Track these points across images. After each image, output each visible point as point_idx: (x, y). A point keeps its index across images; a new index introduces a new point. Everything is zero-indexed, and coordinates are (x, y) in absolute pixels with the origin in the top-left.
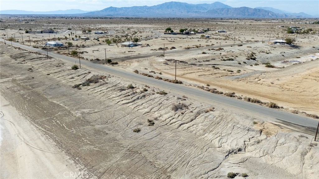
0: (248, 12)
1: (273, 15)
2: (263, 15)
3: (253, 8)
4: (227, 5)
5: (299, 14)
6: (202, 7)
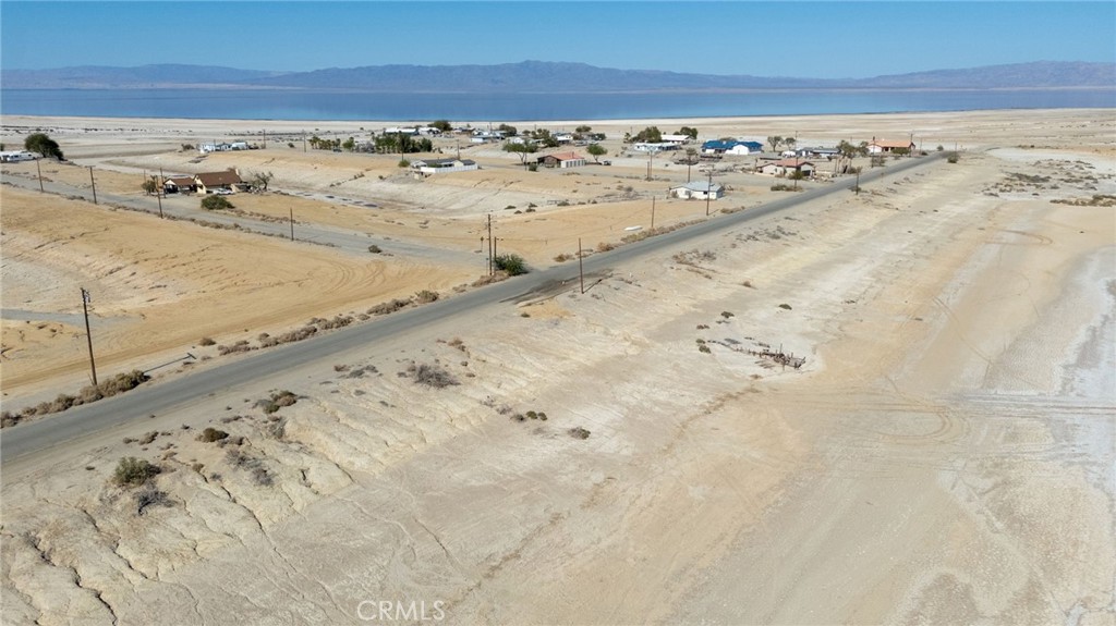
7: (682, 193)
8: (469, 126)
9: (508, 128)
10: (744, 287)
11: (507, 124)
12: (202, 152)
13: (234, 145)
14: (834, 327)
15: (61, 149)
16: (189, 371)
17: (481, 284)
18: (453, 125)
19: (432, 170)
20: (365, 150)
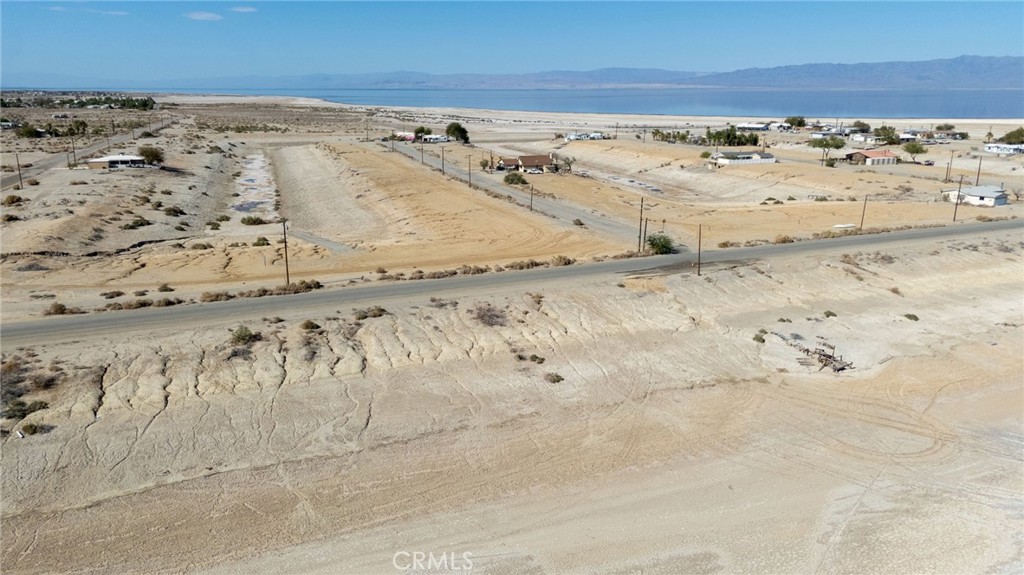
7: (953, 196)
8: (818, 122)
9: (863, 125)
10: (891, 294)
11: (862, 121)
12: (566, 140)
13: (592, 136)
14: (947, 345)
15: (469, 135)
16: (351, 287)
17: (623, 256)
18: (806, 120)
19: (726, 162)
20: (696, 142)
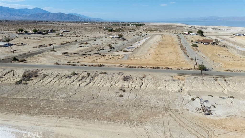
0: (64, 17)
1: (81, 19)
2: (75, 19)
3: (67, 14)
4: (46, 11)
5: (97, 19)
6: (24, 12)
12: (235, 36)
